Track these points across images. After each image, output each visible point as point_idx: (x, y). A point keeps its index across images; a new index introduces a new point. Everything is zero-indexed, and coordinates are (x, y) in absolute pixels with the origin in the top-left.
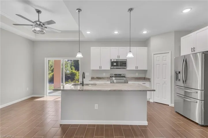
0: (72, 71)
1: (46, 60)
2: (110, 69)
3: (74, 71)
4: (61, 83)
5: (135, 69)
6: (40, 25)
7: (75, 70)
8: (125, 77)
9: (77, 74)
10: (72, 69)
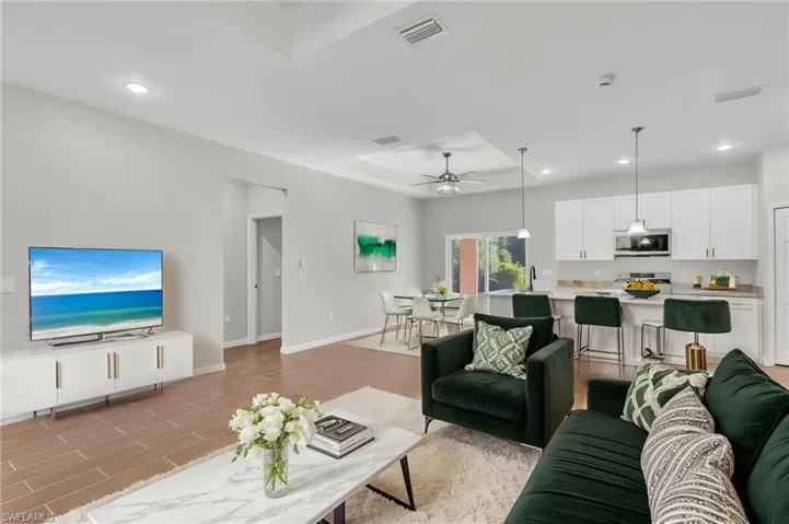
0: (502, 266)
1: (449, 238)
2: (612, 258)
3: (509, 265)
4: (477, 294)
5: (704, 257)
6: (449, 180)
7: (514, 262)
8: (668, 282)
9: (521, 276)
10: (501, 258)
